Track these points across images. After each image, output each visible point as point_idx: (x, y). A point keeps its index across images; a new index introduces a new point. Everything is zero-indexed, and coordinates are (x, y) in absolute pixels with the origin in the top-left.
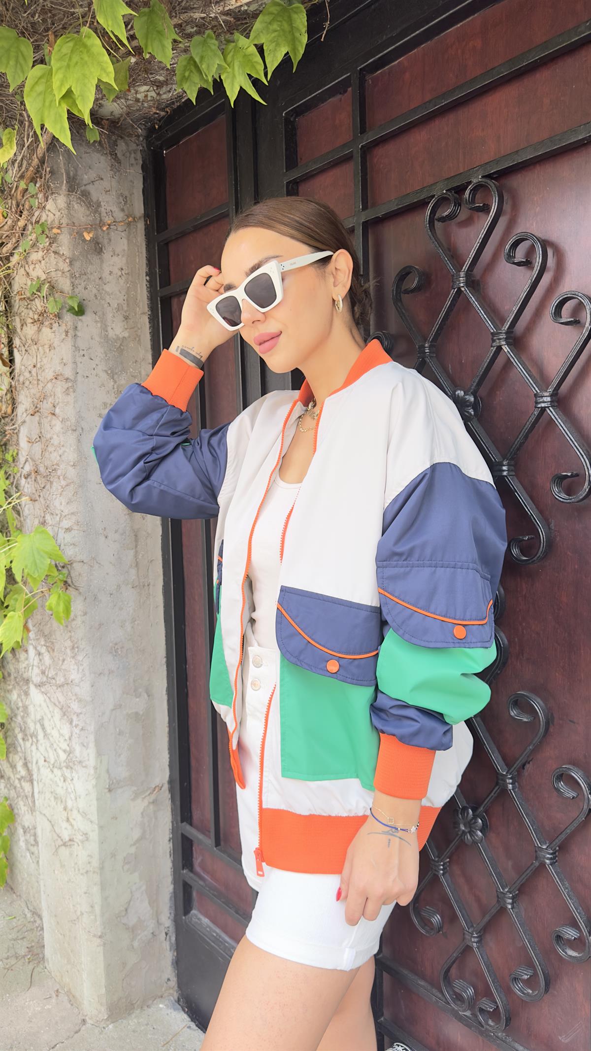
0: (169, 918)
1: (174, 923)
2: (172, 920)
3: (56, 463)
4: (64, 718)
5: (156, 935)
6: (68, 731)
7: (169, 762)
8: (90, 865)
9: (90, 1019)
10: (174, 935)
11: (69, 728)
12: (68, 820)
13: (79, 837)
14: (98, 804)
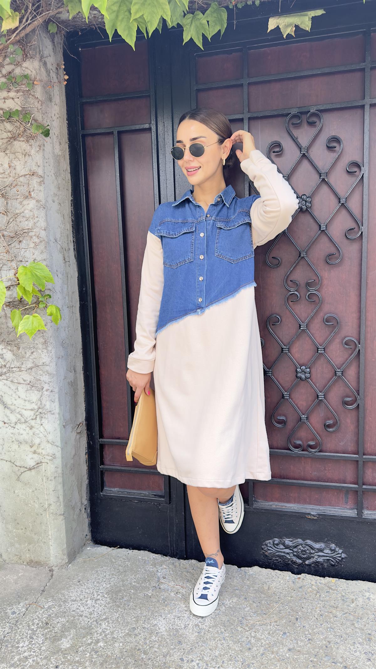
0: (86, 499)
1: (89, 502)
3: (28, 228)
4: (32, 389)
5: (81, 511)
6: (37, 396)
7: (85, 409)
8: (56, 473)
9: (56, 567)
10: (89, 509)
11: (38, 394)
12: (35, 452)
13: (48, 458)
14: (61, 435)
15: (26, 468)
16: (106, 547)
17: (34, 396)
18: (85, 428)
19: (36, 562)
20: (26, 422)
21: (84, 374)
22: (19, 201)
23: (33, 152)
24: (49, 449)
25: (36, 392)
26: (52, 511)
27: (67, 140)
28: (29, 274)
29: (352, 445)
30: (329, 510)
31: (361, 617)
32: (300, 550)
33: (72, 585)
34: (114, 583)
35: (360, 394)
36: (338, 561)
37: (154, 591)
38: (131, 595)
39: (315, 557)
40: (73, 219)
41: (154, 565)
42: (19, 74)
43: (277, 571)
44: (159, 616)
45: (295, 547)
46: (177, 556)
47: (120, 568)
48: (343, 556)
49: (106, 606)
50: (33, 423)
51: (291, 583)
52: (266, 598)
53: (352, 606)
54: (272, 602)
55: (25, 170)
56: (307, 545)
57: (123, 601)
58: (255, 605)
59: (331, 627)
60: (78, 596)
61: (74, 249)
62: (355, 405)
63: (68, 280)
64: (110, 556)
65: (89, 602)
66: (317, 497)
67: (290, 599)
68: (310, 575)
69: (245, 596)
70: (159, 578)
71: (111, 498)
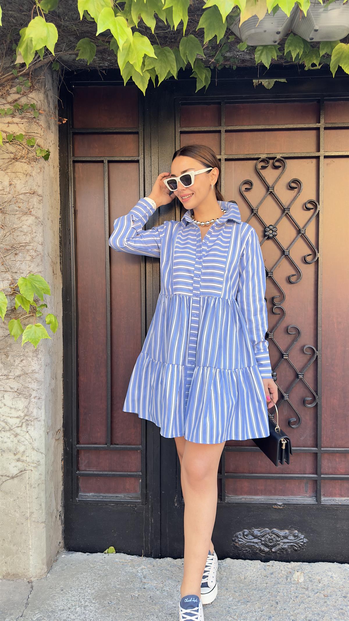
0: (61, 506)
1: (64, 508)
2: (62, 507)
3: (25, 242)
4: (19, 397)
5: (56, 518)
6: (24, 403)
7: (63, 416)
8: (40, 480)
9: (35, 577)
10: (63, 515)
11: (25, 401)
12: (18, 460)
13: (33, 465)
14: (45, 442)
15: (8, 476)
16: (80, 553)
17: (21, 404)
18: (61, 434)
19: (14, 575)
20: (10, 429)
21: (63, 381)
22: (16, 216)
23: (34, 174)
24: (34, 456)
25: (23, 399)
26: (34, 519)
27: (58, 164)
28: (29, 285)
29: (311, 439)
30: (292, 499)
31: (330, 595)
32: (267, 539)
33: (56, 595)
34: (98, 588)
35: (318, 395)
36: (301, 546)
37: (140, 591)
38: (119, 598)
39: (281, 544)
40: (61, 235)
41: (133, 566)
42: (25, 103)
43: (247, 561)
44: (151, 615)
45: (263, 536)
46: (152, 556)
47: (100, 572)
48: (305, 540)
49: (97, 612)
50: (18, 430)
51: (263, 570)
52: (245, 587)
53: (319, 586)
54: (251, 590)
55: (26, 188)
56: (273, 533)
57: (112, 605)
58: (237, 594)
59: (308, 607)
60: (65, 604)
61: (60, 262)
62: (314, 405)
63: (55, 291)
64: (86, 562)
65: (78, 609)
66: (281, 488)
67: (266, 585)
68: (277, 562)
69: (226, 587)
70: (141, 578)
71: (86, 503)
